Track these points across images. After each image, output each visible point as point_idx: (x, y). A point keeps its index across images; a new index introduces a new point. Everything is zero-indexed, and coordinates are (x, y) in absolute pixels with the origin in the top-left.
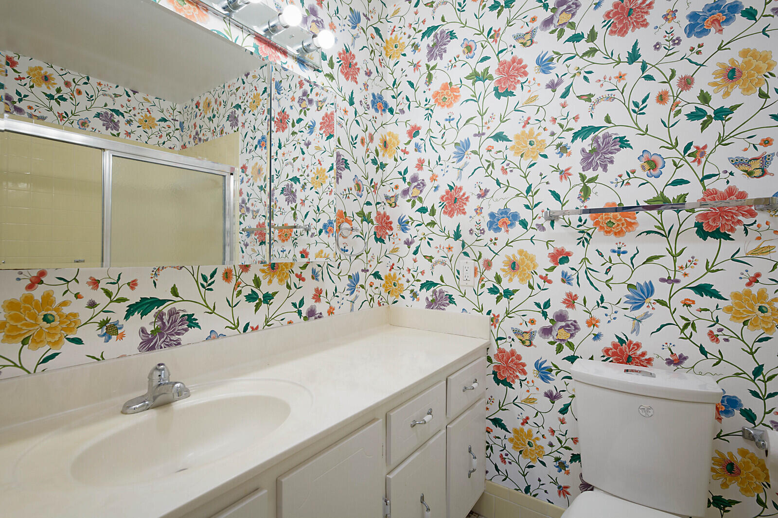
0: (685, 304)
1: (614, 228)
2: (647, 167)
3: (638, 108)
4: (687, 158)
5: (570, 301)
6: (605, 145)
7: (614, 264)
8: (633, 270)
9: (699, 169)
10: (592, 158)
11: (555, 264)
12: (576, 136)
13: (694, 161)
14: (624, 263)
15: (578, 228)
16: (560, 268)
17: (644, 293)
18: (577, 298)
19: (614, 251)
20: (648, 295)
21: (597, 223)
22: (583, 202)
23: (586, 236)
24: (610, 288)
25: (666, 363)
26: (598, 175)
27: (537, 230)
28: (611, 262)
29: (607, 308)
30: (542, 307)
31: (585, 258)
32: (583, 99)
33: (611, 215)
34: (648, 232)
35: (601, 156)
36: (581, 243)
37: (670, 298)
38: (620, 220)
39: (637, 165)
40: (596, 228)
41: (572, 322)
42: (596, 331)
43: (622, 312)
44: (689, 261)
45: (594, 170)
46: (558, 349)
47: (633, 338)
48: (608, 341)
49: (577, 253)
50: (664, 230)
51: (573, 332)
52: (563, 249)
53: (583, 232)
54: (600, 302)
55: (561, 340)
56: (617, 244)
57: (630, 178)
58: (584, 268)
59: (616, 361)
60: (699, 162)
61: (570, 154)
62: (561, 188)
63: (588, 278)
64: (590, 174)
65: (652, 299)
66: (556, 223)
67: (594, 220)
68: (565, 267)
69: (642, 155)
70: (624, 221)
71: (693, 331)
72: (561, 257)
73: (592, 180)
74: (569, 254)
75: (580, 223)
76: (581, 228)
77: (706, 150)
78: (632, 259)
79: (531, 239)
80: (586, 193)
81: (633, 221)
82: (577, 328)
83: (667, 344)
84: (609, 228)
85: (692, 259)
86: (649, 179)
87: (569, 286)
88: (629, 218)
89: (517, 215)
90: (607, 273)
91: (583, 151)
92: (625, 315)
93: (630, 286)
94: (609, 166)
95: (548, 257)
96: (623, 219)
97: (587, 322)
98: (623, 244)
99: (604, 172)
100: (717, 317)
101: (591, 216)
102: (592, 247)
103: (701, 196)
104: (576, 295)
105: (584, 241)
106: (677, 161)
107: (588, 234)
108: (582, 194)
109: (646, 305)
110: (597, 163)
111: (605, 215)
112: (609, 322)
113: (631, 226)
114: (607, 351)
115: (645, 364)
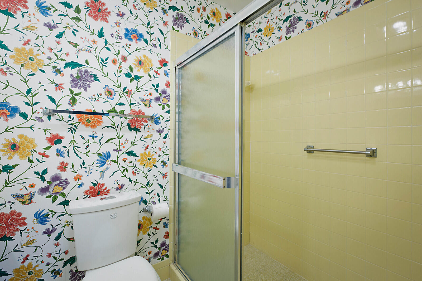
0: (124, 161)
1: (90, 123)
2: (108, 94)
3: (103, 62)
4: (124, 93)
5: (63, 167)
6: (86, 76)
7: (91, 143)
8: (101, 146)
9: (129, 99)
10: (78, 81)
11: (52, 144)
12: (67, 65)
13: (127, 96)
14: (96, 143)
15: (68, 122)
16: (55, 147)
17: (106, 158)
18: (68, 165)
19: (90, 136)
20: (108, 158)
21: (80, 120)
22: (72, 106)
23: (73, 127)
24: (88, 156)
25: (116, 190)
26: (81, 92)
27: (36, 121)
28: (89, 142)
29: (87, 168)
30: (41, 174)
31: (73, 140)
32: (72, 45)
33: (89, 116)
34: (108, 127)
35: (83, 82)
36: (71, 131)
37: (118, 158)
38: (94, 119)
39: (103, 92)
40: (80, 123)
41: (64, 180)
42: (80, 182)
43: (95, 169)
44: (125, 141)
45: (79, 89)
46: (53, 199)
47: (101, 182)
48: (87, 186)
49: (67, 137)
50: (115, 126)
51: (65, 186)
52: (57, 135)
53: (71, 124)
54: (82, 165)
55: (56, 193)
56: (92, 132)
57: (99, 98)
58: (72, 146)
59: (92, 196)
60: (129, 97)
61: (63, 75)
62: (57, 95)
63: (75, 152)
64: (76, 90)
65: (109, 160)
66: (52, 118)
67: (79, 118)
68: (59, 146)
69: (105, 87)
70: (96, 120)
71: (127, 172)
72: (56, 139)
73: (78, 94)
74: (62, 138)
75: (70, 119)
76: (70, 122)
77: (131, 92)
78: (100, 140)
79: (31, 127)
80: (73, 101)
81: (100, 120)
82: (67, 183)
83: (116, 181)
84: (88, 123)
85: (126, 140)
86: (108, 100)
87: (62, 158)
88: (99, 118)
89: (17, 109)
90: (86, 148)
91: (72, 76)
92: (97, 170)
93: (99, 155)
94: (88, 88)
95: (46, 140)
96: (96, 119)
97: (74, 178)
98: (95, 132)
99: (85, 91)
100: (135, 165)
101: (77, 115)
102: (78, 133)
103: (130, 112)
104: (67, 163)
105: (73, 129)
106: (121, 94)
107: (75, 126)
108: (71, 102)
109: (107, 163)
110: (81, 85)
111: (85, 116)
112: (88, 175)
113: (100, 123)
114: (86, 192)
115: (106, 193)
